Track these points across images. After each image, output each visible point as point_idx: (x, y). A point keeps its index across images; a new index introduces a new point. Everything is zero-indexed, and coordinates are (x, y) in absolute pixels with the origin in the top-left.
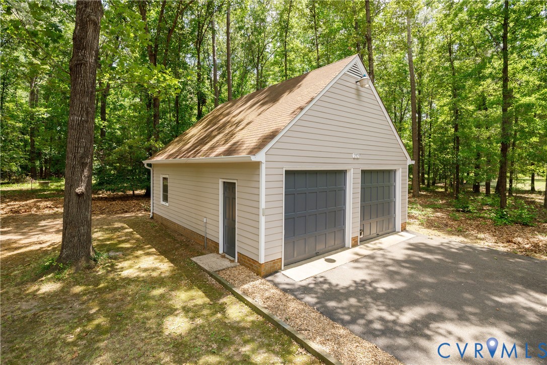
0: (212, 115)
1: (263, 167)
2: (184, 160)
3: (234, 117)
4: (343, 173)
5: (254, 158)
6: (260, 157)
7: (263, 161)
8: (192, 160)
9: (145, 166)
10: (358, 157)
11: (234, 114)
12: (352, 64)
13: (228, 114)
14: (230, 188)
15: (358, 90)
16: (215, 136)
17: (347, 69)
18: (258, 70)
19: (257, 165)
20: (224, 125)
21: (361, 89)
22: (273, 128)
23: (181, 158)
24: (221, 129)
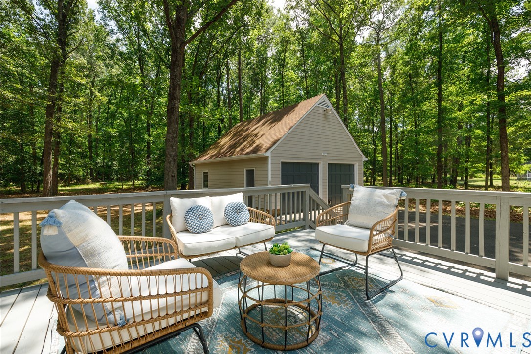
0: (235, 130)
1: (270, 159)
2: (222, 159)
3: (252, 131)
4: (317, 164)
5: (265, 155)
6: (268, 154)
7: (270, 156)
8: (228, 158)
9: (191, 165)
10: (326, 155)
11: (252, 129)
12: (321, 100)
13: (247, 130)
14: (251, 173)
15: (325, 115)
16: (242, 143)
17: (318, 103)
18: (261, 93)
19: (267, 158)
20: (247, 136)
21: (327, 114)
22: (275, 138)
23: (220, 157)
24: (245, 139)
